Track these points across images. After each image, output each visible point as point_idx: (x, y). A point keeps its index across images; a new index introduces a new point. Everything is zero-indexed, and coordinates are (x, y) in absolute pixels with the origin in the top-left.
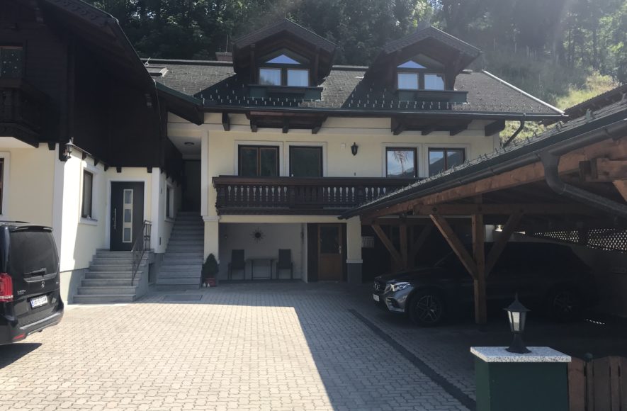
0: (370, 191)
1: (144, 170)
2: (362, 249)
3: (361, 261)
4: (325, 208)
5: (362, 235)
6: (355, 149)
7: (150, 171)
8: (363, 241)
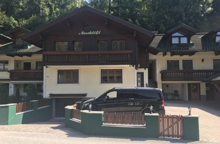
0: (211, 74)
1: (144, 69)
2: (206, 91)
3: (206, 94)
4: (194, 79)
5: (206, 87)
6: (203, 60)
7: (145, 69)
8: (206, 88)
